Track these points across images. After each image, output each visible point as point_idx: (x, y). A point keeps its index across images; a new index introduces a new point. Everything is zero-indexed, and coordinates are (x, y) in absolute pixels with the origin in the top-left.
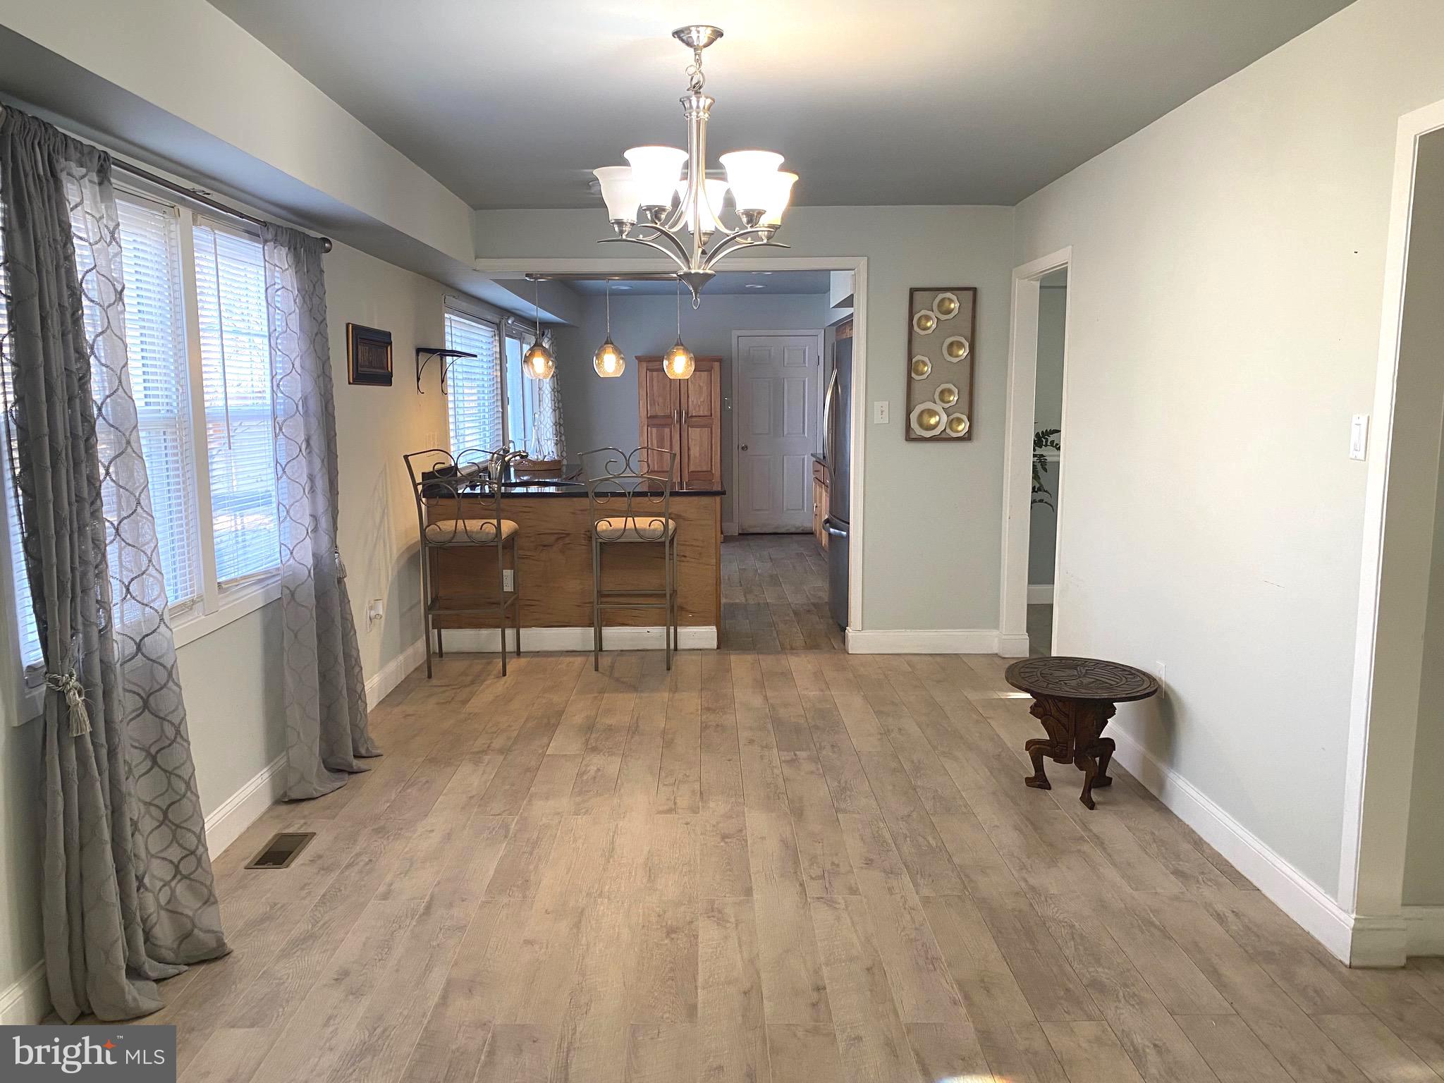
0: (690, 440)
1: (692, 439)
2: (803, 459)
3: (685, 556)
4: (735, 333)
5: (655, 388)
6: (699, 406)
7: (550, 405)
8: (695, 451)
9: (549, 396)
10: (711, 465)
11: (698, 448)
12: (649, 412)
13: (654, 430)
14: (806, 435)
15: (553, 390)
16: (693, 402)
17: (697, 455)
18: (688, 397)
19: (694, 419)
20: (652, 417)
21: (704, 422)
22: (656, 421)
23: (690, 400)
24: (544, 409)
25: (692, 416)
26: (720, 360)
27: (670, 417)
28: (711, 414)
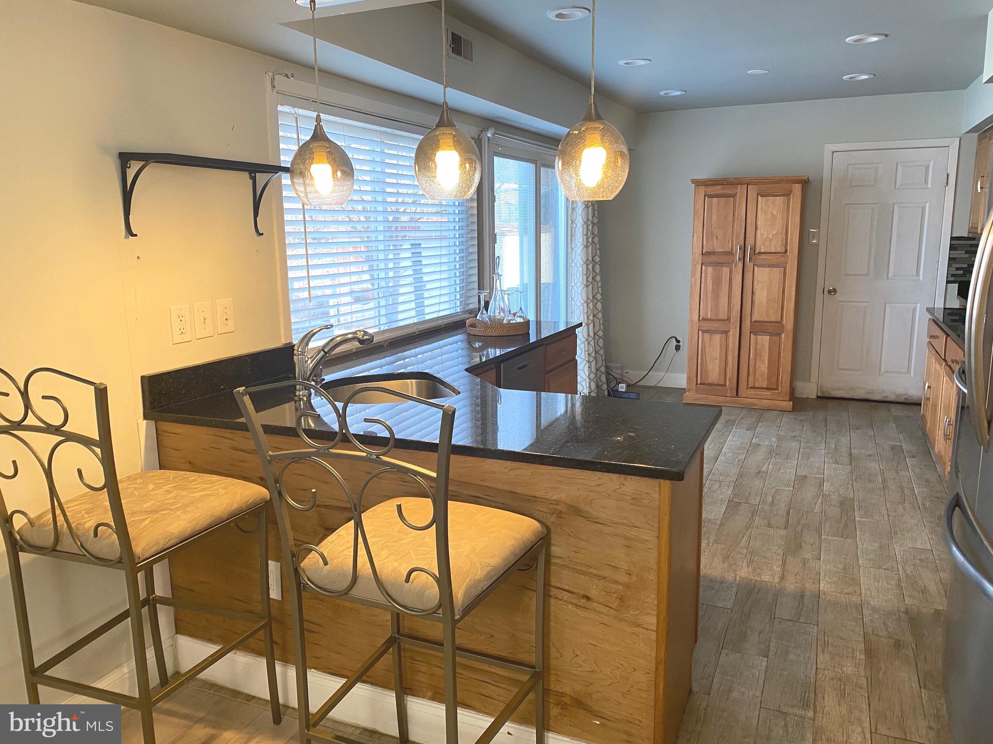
0: (755, 283)
1: (758, 281)
2: (914, 310)
3: (588, 598)
4: (830, 147)
5: (714, 217)
6: (770, 240)
7: (581, 240)
8: (761, 296)
9: (581, 229)
10: (782, 315)
11: (765, 294)
12: (705, 247)
13: (710, 270)
14: (921, 278)
15: (586, 223)
16: (762, 234)
17: (765, 301)
18: (756, 228)
19: (763, 257)
20: (708, 253)
21: (777, 260)
22: (713, 258)
23: (759, 232)
24: (576, 245)
25: (760, 253)
26: (805, 183)
27: (731, 253)
28: (786, 251)
